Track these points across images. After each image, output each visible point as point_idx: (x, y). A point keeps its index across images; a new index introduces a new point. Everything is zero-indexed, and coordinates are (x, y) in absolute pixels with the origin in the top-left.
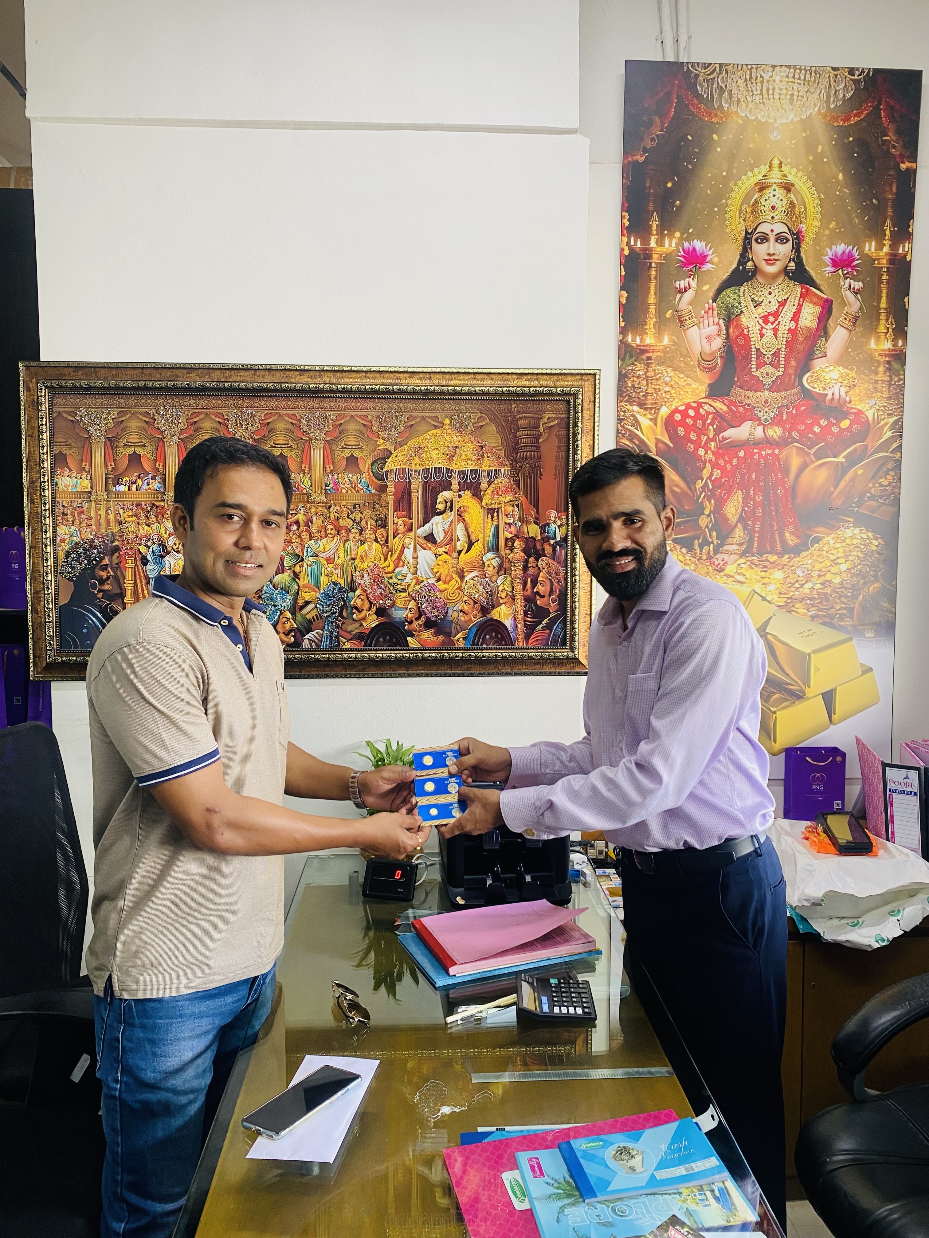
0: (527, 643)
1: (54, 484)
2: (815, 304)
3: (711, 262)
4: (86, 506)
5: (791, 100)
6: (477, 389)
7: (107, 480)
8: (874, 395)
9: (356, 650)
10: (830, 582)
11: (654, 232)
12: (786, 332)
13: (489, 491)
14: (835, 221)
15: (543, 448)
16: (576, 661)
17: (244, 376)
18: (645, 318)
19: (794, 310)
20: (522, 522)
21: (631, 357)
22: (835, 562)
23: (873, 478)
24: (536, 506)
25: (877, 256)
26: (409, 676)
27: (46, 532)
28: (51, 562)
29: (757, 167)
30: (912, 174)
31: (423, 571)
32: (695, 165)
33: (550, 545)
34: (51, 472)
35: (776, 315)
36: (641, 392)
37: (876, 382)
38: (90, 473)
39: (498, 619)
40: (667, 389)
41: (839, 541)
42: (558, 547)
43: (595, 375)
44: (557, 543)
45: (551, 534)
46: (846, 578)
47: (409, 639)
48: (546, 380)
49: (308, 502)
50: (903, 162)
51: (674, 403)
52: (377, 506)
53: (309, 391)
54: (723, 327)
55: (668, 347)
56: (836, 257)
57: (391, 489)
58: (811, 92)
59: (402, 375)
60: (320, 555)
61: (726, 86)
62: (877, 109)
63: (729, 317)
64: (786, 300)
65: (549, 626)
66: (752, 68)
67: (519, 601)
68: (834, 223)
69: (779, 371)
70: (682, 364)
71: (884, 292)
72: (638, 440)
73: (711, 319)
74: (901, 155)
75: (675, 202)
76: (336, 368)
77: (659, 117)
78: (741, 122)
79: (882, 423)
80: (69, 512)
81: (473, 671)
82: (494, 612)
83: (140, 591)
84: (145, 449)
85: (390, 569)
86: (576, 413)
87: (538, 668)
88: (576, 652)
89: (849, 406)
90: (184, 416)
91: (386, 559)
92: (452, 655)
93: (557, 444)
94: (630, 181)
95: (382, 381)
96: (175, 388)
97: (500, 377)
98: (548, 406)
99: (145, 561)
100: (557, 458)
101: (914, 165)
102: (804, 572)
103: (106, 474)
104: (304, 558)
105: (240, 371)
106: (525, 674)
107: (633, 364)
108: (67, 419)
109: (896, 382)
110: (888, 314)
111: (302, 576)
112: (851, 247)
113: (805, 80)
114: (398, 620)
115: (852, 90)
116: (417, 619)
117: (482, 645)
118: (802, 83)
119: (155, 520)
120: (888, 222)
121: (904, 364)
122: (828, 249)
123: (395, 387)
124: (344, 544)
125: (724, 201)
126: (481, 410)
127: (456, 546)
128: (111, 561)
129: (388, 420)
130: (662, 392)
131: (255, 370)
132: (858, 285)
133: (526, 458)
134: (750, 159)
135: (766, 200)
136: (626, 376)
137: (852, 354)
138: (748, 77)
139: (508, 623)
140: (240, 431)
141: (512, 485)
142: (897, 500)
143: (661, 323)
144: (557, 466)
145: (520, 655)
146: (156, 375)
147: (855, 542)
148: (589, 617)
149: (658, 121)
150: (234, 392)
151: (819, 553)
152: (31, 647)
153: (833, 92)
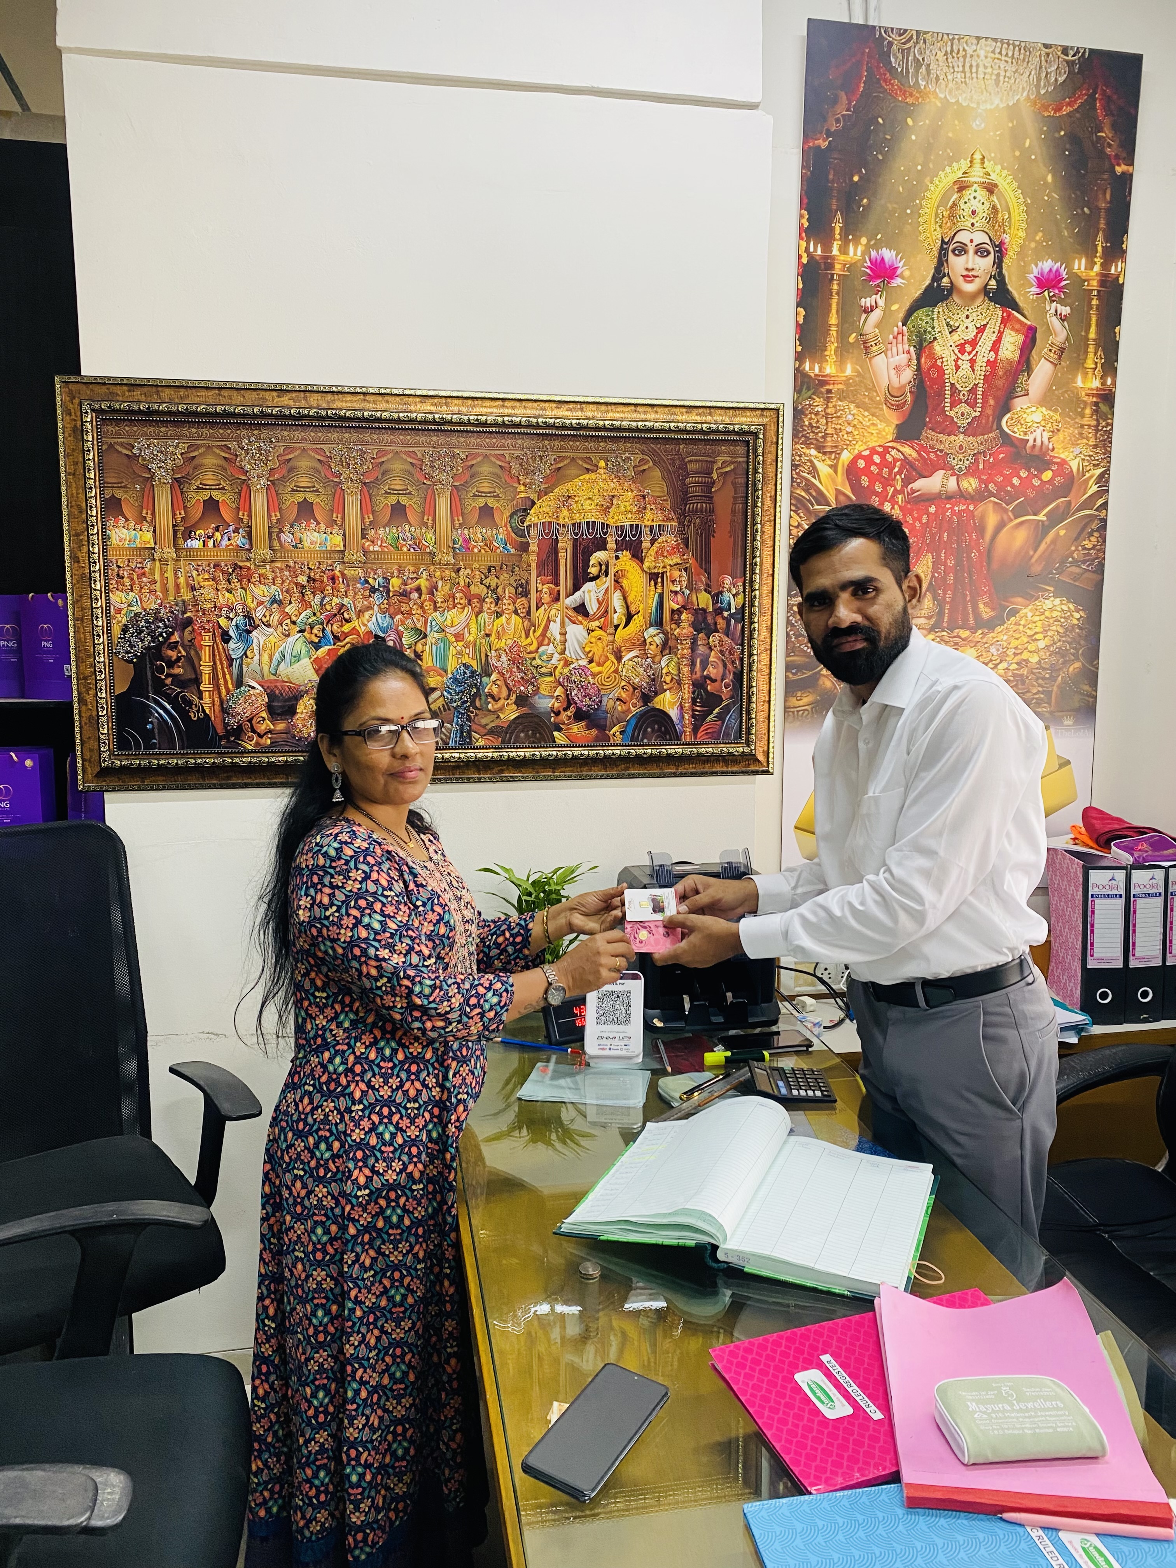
0: (695, 738)
1: (106, 538)
2: (1017, 331)
3: (901, 276)
4: (148, 566)
5: (997, 82)
6: (640, 424)
7: (175, 532)
8: (1079, 442)
10: (1027, 661)
11: (837, 237)
13: (652, 552)
14: (1042, 231)
15: (715, 498)
16: (751, 758)
17: (351, 401)
18: (825, 342)
19: (994, 338)
20: (691, 591)
21: (808, 389)
22: (1032, 639)
23: (1076, 539)
25: (1086, 276)
26: (557, 779)
27: (96, 599)
28: (103, 640)
30: (1126, 180)
31: (573, 649)
32: (885, 155)
33: (724, 618)
34: (102, 522)
35: (974, 343)
36: (819, 432)
37: (1082, 426)
38: (152, 523)
40: (849, 429)
41: (1037, 613)
43: (778, 410)
44: (731, 615)
45: (725, 605)
46: (1044, 657)
47: (556, 734)
48: (721, 415)
49: (433, 564)
50: (1119, 165)
52: (517, 569)
53: (434, 422)
54: (914, 356)
55: (849, 379)
56: (1042, 275)
58: (1019, 74)
59: (547, 405)
61: (923, 59)
62: (1092, 97)
63: (921, 344)
64: (985, 326)
65: (721, 717)
66: (954, 39)
68: (1040, 234)
70: (867, 400)
71: (1094, 320)
72: (815, 490)
73: (900, 346)
74: (1117, 156)
75: (862, 200)
76: (466, 395)
77: (846, 93)
78: (939, 104)
79: (1087, 475)
80: (125, 573)
81: (631, 772)
82: (657, 699)
83: (220, 676)
84: (224, 494)
85: (533, 648)
86: (756, 456)
87: (708, 768)
88: (753, 748)
90: (274, 452)
91: (527, 636)
92: (607, 753)
93: (733, 494)
94: (812, 172)
95: (523, 411)
96: (264, 416)
97: (666, 409)
98: (723, 448)
99: (226, 637)
100: (733, 511)
101: (1130, 168)
102: (998, 650)
103: (174, 526)
105: (347, 395)
106: (692, 775)
107: (810, 397)
108: (121, 453)
109: (1103, 427)
110: (1097, 346)
111: (426, 656)
112: (1058, 264)
113: (1013, 57)
114: (542, 710)
115: (1065, 73)
116: (565, 710)
117: (642, 740)
118: (1010, 60)
119: (238, 585)
120: (1100, 236)
121: (1112, 406)
122: (1033, 266)
123: (540, 420)
124: (477, 617)
126: (643, 450)
127: (612, 619)
128: (181, 637)
129: (531, 461)
130: (844, 432)
131: (364, 394)
132: (1066, 310)
133: (696, 511)
134: (949, 151)
136: (802, 412)
138: (949, 49)
139: (674, 713)
140: (346, 473)
141: (678, 545)
142: (1102, 566)
143: (844, 349)
144: (732, 522)
145: (687, 752)
146: (237, 398)
147: (1055, 614)
148: (767, 705)
149: (844, 97)
150: (340, 422)
151: (1015, 628)
152: (78, 747)
153: (1044, 74)
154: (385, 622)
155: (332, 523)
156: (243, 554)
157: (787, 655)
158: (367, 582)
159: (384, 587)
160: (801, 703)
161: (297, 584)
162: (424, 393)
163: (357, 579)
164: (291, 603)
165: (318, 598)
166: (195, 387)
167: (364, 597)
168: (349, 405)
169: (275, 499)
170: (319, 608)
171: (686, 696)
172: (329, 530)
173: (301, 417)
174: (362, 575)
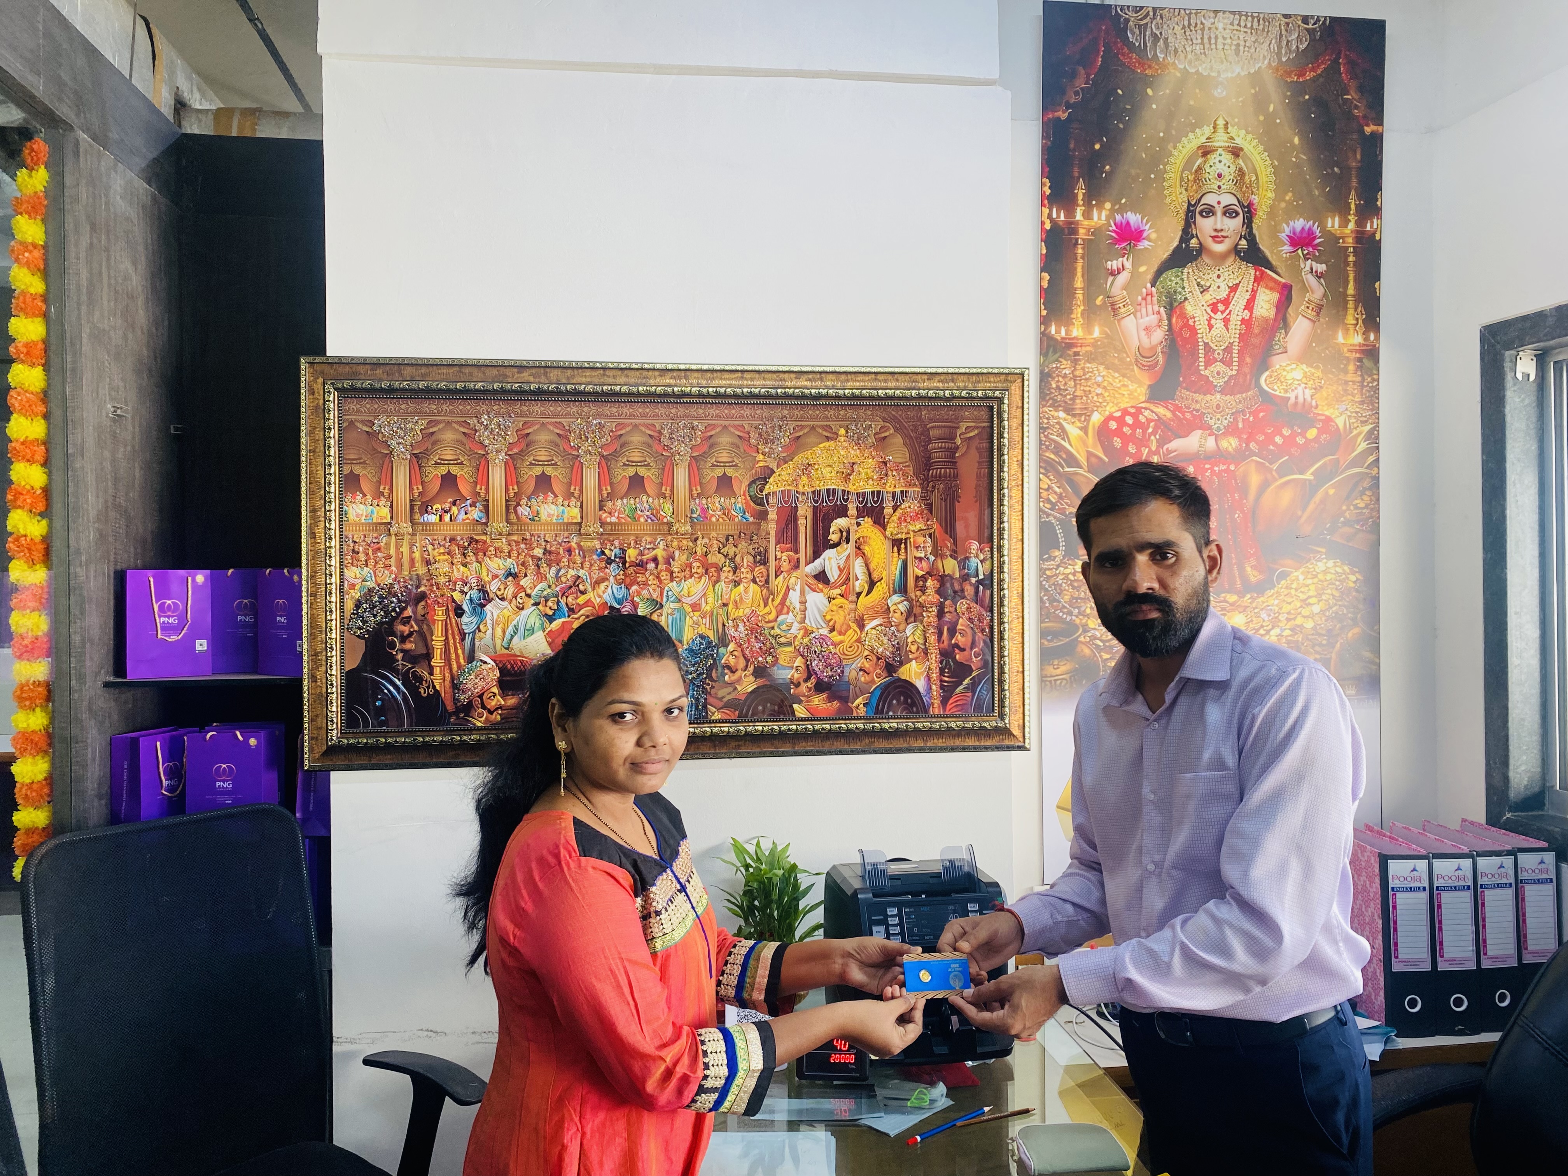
0: (945, 710)
1: (343, 514)
2: (1271, 289)
3: (1148, 239)
4: (384, 541)
5: (1237, 51)
6: (880, 392)
7: (412, 507)
8: (1344, 398)
9: (729, 722)
10: (1301, 626)
11: (1081, 202)
12: (1239, 323)
13: (894, 518)
14: (1292, 191)
15: (959, 464)
16: (1005, 732)
17: (591, 376)
18: (1072, 305)
20: (936, 557)
21: (1055, 352)
22: (1305, 603)
23: (1347, 498)
25: (1341, 233)
26: (798, 754)
27: (331, 575)
28: (335, 616)
30: (1377, 139)
31: (813, 619)
32: (1127, 124)
33: (971, 584)
34: (340, 498)
35: (1226, 302)
36: (1068, 394)
37: (1346, 382)
39: (908, 679)
40: (1099, 391)
41: (1309, 576)
42: (981, 587)
43: (1023, 375)
44: (980, 582)
45: (972, 571)
46: (1320, 622)
47: (795, 706)
48: (963, 381)
49: (671, 534)
50: (1368, 125)
51: (1108, 408)
52: (755, 537)
53: (674, 395)
54: (1165, 316)
55: (1099, 341)
56: (1294, 233)
57: (772, 515)
58: (1259, 43)
59: (786, 376)
60: (684, 600)
61: (1161, 33)
62: (1336, 62)
63: (1171, 304)
64: (1237, 285)
65: (972, 687)
66: (1191, 13)
67: (934, 655)
68: (1290, 194)
69: (1232, 370)
70: (1116, 361)
71: (1351, 276)
72: (1065, 453)
73: (1150, 307)
74: (1365, 117)
75: (1104, 167)
76: (705, 367)
77: (1084, 68)
78: (1179, 75)
79: (1355, 432)
80: (361, 549)
81: (877, 746)
83: (452, 651)
84: (462, 469)
85: (772, 617)
86: (1001, 420)
87: (958, 742)
88: (1007, 721)
89: (1316, 411)
90: (512, 425)
91: (766, 605)
92: (851, 726)
93: (977, 459)
94: (1052, 142)
95: (762, 382)
96: (503, 391)
97: (907, 377)
98: (967, 413)
99: (459, 612)
100: (978, 476)
101: (1380, 128)
102: (1270, 615)
103: (411, 501)
104: (664, 604)
105: (586, 370)
106: (942, 750)
107: (1057, 360)
108: (361, 429)
109: (1369, 383)
110: (1357, 302)
113: (1252, 28)
114: (781, 681)
115: (1306, 40)
116: (806, 681)
117: (887, 713)
118: (1249, 31)
119: (474, 559)
120: (1353, 194)
121: (1377, 362)
122: (1284, 225)
123: (779, 391)
124: (714, 586)
125: (1161, 167)
126: (884, 418)
127: (854, 586)
128: (414, 612)
129: (770, 430)
130: (1093, 394)
131: (603, 368)
132: (1321, 268)
133: (940, 476)
134: (1191, 118)
135: (1211, 166)
136: (1049, 375)
137: (1317, 349)
138: (1186, 23)
139: (920, 684)
140: (585, 446)
141: (922, 510)
142: (1376, 524)
143: (1091, 311)
144: (978, 486)
145: (937, 726)
146: (477, 374)
147: (1329, 577)
148: (1021, 675)
149: (1083, 71)
150: (578, 396)
151: (1286, 592)
152: (306, 725)
153: (1285, 43)
154: (621, 593)
155: (569, 495)
156: (479, 528)
157: (1042, 622)
158: (603, 553)
159: (620, 558)
160: (1058, 672)
161: (533, 557)
162: (664, 366)
163: (593, 551)
164: (526, 575)
165: (553, 570)
166: (437, 365)
167: (600, 569)
168: (588, 380)
169: (513, 473)
170: (554, 580)
172: (566, 503)
173: (539, 392)
174: (598, 546)
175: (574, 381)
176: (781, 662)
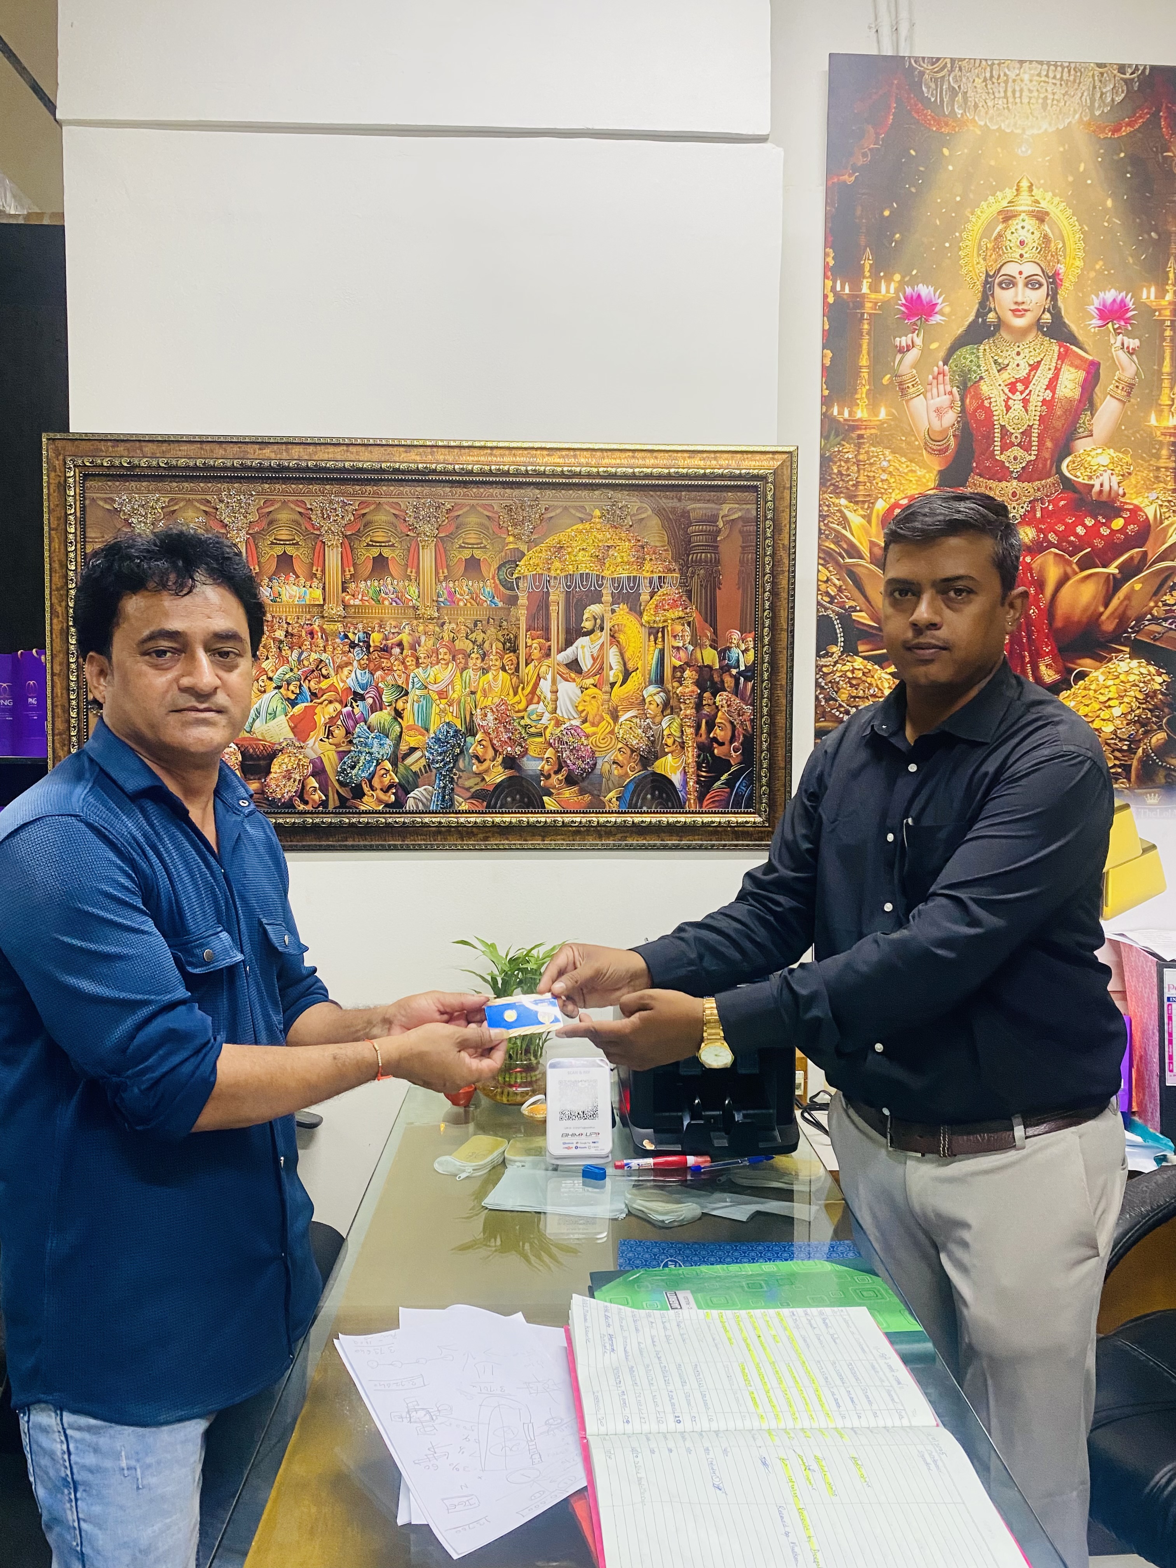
0: (701, 807)
2: (1077, 367)
3: (941, 313)
5: (1044, 106)
6: (637, 470)
8: (1155, 486)
9: (476, 813)
11: (867, 274)
12: (1040, 404)
13: (652, 605)
14: (1102, 259)
15: (722, 548)
16: (764, 830)
17: (334, 453)
18: (856, 385)
19: (1050, 376)
21: (837, 435)
22: (1105, 705)
23: (1155, 594)
24: (713, 624)
25: (1157, 305)
26: (545, 848)
28: (78, 694)
29: (1001, 191)
31: (565, 708)
32: (919, 188)
33: (731, 676)
35: (1026, 382)
36: (850, 480)
37: (1158, 469)
39: (663, 773)
40: (884, 476)
41: (1111, 677)
42: (742, 679)
43: (791, 453)
44: (740, 673)
45: (733, 662)
46: (1120, 726)
47: (545, 799)
48: (726, 459)
49: (416, 619)
51: (893, 495)
52: (505, 623)
53: (417, 472)
54: (958, 397)
55: (883, 423)
56: (1104, 306)
58: (1069, 95)
59: (539, 452)
60: (430, 687)
61: (959, 87)
62: (1155, 116)
63: (964, 383)
64: (1039, 363)
66: (993, 64)
68: (1101, 263)
69: (1030, 455)
70: (904, 445)
71: (1168, 352)
72: (846, 543)
73: (941, 387)
75: (894, 236)
76: (452, 444)
77: (873, 127)
79: (1166, 523)
81: (629, 842)
82: (657, 763)
86: (766, 502)
87: (715, 839)
88: (766, 818)
89: (1122, 500)
90: (254, 504)
91: (516, 693)
92: (602, 820)
93: (740, 543)
94: (836, 209)
95: (512, 459)
96: (242, 468)
97: (667, 455)
98: (730, 494)
100: (742, 562)
104: (409, 691)
105: (329, 447)
106: (698, 847)
107: (839, 443)
108: (102, 507)
110: (1173, 381)
111: (406, 714)
112: (1124, 294)
113: (1061, 79)
114: (531, 773)
115: (1123, 92)
116: (556, 773)
117: (641, 808)
118: (1058, 82)
120: (1172, 262)
122: (1093, 296)
123: (530, 468)
124: (461, 673)
125: (957, 234)
126: (641, 498)
127: (608, 676)
129: (520, 510)
130: (878, 480)
131: (347, 445)
132: (1134, 343)
133: (701, 561)
134: (991, 180)
135: (1012, 233)
136: (830, 459)
137: (1126, 432)
138: (988, 75)
139: (676, 779)
140: (327, 525)
141: (681, 596)
143: (877, 393)
144: (741, 572)
145: (691, 821)
146: (219, 451)
147: (1132, 678)
148: (783, 771)
149: (872, 131)
150: (321, 473)
151: (1085, 693)
153: (1099, 95)
154: (364, 678)
155: (311, 577)
157: (817, 721)
158: (346, 637)
159: (364, 642)
161: (274, 639)
162: (409, 442)
163: (336, 634)
164: (267, 658)
165: (295, 653)
167: (343, 652)
168: (331, 456)
169: (254, 552)
171: (690, 760)
172: (308, 584)
173: (281, 469)
174: (341, 629)
175: (316, 458)
176: (531, 753)
